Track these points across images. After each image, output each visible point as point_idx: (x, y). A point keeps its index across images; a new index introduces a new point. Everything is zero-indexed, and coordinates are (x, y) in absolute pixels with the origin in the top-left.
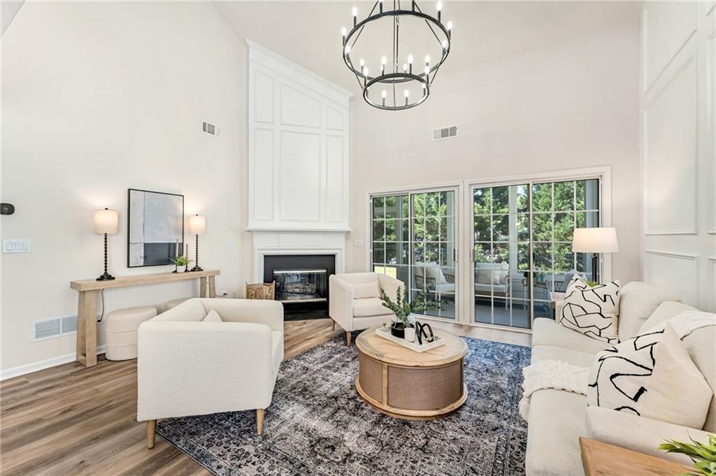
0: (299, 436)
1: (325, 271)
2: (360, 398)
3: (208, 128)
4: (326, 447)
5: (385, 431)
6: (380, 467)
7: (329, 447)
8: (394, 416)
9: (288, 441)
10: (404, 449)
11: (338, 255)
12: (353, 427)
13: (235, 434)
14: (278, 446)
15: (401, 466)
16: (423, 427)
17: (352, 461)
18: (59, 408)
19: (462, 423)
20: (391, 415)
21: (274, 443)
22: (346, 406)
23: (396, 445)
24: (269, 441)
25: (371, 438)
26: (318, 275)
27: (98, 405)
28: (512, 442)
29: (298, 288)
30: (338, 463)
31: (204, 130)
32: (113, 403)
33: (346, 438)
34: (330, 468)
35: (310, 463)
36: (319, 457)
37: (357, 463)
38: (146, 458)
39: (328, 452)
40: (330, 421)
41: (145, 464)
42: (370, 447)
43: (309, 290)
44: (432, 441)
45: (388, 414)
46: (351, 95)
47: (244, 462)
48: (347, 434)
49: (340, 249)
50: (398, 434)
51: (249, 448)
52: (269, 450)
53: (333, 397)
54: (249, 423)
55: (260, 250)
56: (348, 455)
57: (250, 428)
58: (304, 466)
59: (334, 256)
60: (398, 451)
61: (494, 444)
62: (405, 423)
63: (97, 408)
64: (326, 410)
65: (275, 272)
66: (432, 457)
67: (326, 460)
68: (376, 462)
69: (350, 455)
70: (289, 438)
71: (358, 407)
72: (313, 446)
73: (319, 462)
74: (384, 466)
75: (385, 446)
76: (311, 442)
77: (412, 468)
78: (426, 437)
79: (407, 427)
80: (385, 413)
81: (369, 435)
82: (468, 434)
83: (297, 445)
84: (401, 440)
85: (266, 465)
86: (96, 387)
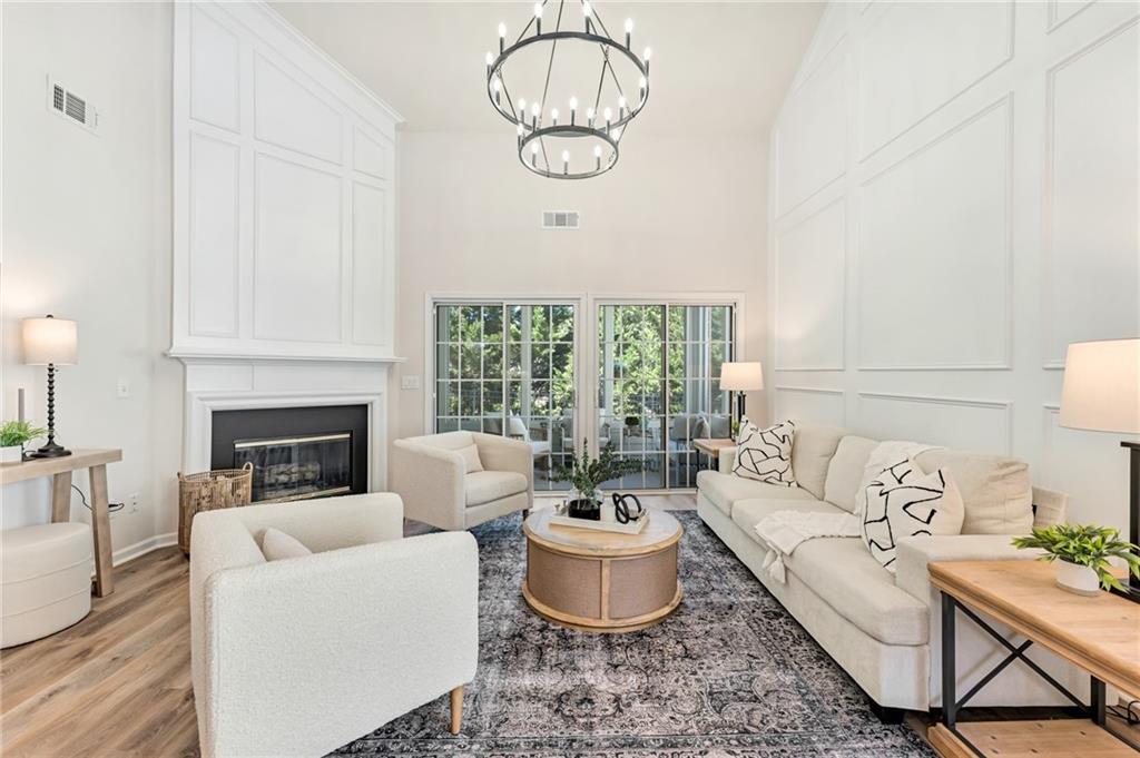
0: (523, 707)
1: (348, 436)
2: (554, 625)
3: (68, 104)
4: (578, 705)
5: (629, 653)
6: (666, 695)
7: (582, 702)
8: (621, 631)
9: (514, 721)
10: (670, 664)
11: (376, 406)
12: (583, 664)
13: (408, 751)
14: (506, 735)
15: (686, 684)
16: (664, 632)
17: (629, 705)
19: (697, 613)
20: (616, 631)
21: (495, 733)
22: (546, 642)
23: (657, 664)
24: (484, 734)
25: (620, 668)
26: (333, 443)
28: (755, 615)
29: (282, 473)
30: (614, 715)
31: (58, 105)
33: (592, 681)
34: (611, 727)
35: (578, 733)
36: (582, 720)
37: (637, 705)
39: (586, 708)
40: (546, 668)
42: (631, 678)
43: (309, 476)
44: (689, 642)
45: (610, 631)
46: (400, 120)
48: (587, 676)
49: (379, 394)
50: (646, 650)
52: (497, 746)
53: (514, 636)
54: (416, 726)
55: (202, 399)
56: (615, 701)
57: (428, 731)
58: (574, 741)
59: (365, 406)
60: (665, 669)
61: (744, 623)
62: (641, 635)
64: (523, 656)
65: (237, 446)
66: (705, 661)
67: (595, 720)
68: (656, 693)
69: (617, 699)
70: (511, 717)
71: (563, 636)
72: (557, 711)
73: (590, 727)
74: (668, 692)
75: (647, 670)
76: (550, 706)
77: (698, 680)
78: (678, 642)
79: (648, 639)
80: (605, 631)
81: (615, 666)
82: (712, 622)
83: (533, 719)
84: (657, 656)
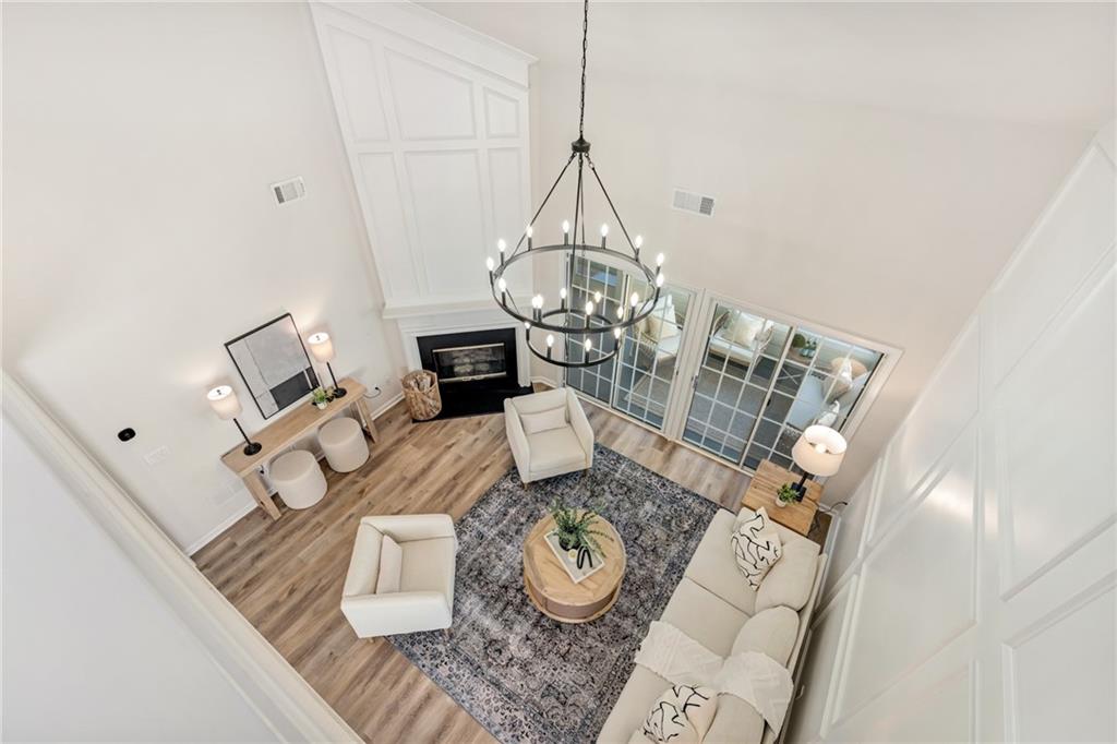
0: (476, 636)
4: (495, 650)
5: (540, 635)
6: (531, 672)
7: (498, 650)
8: (552, 617)
9: (468, 641)
10: (551, 656)
12: (517, 628)
15: (545, 672)
16: (571, 631)
17: (513, 666)
18: (283, 587)
20: (549, 615)
22: (514, 601)
23: (546, 651)
25: (529, 642)
27: (312, 586)
30: (503, 666)
32: (324, 582)
33: (510, 641)
34: (497, 671)
35: (484, 665)
36: (490, 660)
37: (515, 668)
38: (372, 653)
39: (496, 655)
40: (500, 619)
41: (374, 658)
42: (527, 651)
44: (574, 648)
45: (547, 613)
47: (439, 661)
48: (512, 636)
50: (550, 638)
51: (441, 648)
53: (504, 586)
55: (410, 332)
56: (510, 659)
58: (480, 667)
60: (546, 657)
61: (617, 655)
62: (558, 625)
63: (313, 589)
64: (497, 605)
65: (435, 352)
66: (568, 666)
70: (468, 638)
71: (524, 602)
72: (486, 648)
73: (490, 665)
74: (534, 671)
75: (538, 652)
76: (485, 643)
77: (553, 674)
78: (570, 644)
79: (558, 631)
81: (528, 639)
82: (602, 641)
83: (475, 646)
84: (551, 646)
85: (454, 666)
86: (300, 555)
